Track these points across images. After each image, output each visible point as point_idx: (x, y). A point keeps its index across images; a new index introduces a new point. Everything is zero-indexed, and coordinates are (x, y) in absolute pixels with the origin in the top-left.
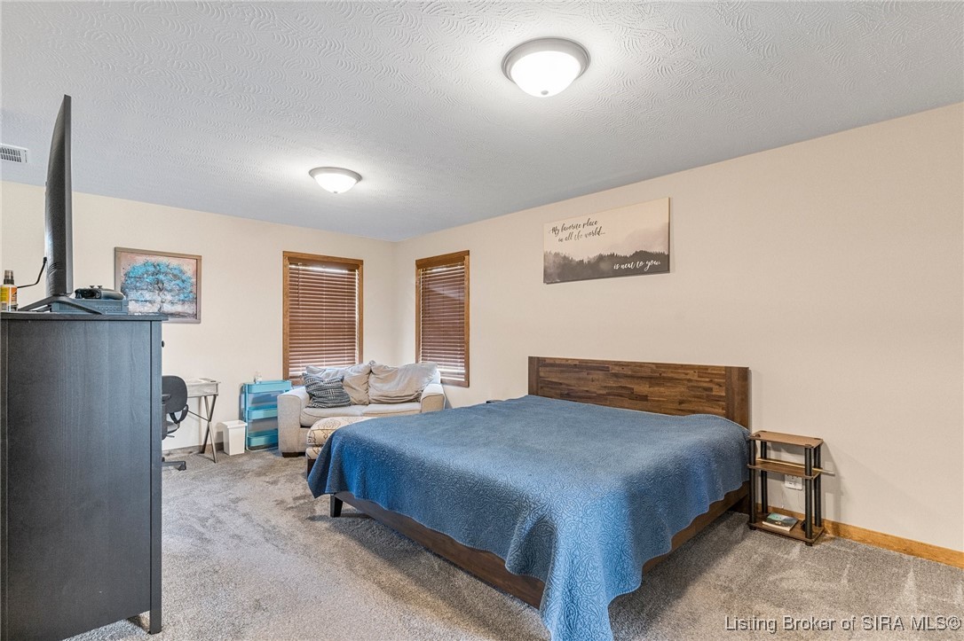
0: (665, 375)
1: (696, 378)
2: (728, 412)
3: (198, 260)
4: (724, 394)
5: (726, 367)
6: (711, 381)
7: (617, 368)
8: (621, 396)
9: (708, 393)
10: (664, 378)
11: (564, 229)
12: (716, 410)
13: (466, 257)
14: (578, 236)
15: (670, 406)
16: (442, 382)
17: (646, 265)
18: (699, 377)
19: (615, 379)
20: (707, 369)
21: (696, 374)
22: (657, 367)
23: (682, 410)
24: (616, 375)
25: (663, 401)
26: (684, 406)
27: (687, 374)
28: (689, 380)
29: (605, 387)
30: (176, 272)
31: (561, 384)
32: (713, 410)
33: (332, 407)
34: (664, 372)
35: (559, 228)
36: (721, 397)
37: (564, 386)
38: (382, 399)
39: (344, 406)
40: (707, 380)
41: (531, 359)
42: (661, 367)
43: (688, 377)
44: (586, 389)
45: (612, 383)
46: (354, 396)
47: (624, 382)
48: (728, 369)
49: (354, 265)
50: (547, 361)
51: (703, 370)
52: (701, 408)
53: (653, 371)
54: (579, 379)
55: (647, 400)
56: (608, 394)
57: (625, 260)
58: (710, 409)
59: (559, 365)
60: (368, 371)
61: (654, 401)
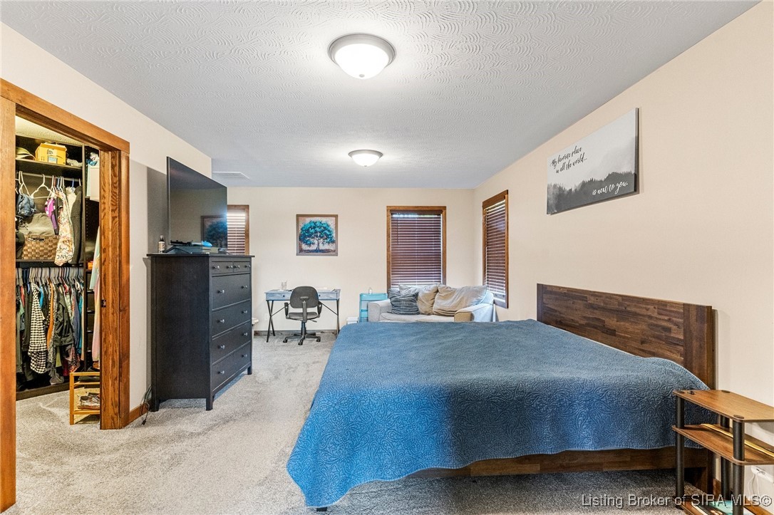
0: (629, 309)
1: (655, 315)
2: (685, 359)
3: (336, 216)
4: (682, 337)
5: (684, 304)
6: (669, 320)
7: (592, 298)
8: (596, 328)
9: (667, 334)
10: (629, 312)
11: (560, 160)
12: (675, 356)
13: (506, 196)
14: (569, 166)
15: (634, 344)
16: (494, 303)
17: (616, 188)
18: (659, 314)
19: (591, 310)
20: (666, 305)
21: (656, 310)
22: (623, 300)
23: (643, 350)
24: (592, 307)
25: (627, 338)
26: (646, 347)
27: (647, 310)
28: (650, 317)
29: (585, 317)
30: (325, 226)
31: (556, 311)
32: (672, 355)
33: (402, 314)
34: (628, 306)
35: (557, 160)
36: (678, 339)
37: (558, 313)
38: (440, 312)
39: (412, 314)
40: (666, 318)
41: (538, 285)
42: (626, 300)
43: (649, 313)
44: (572, 318)
45: (589, 314)
46: (422, 308)
47: (598, 314)
48: (687, 307)
49: (439, 211)
50: (548, 289)
51: (662, 305)
52: (660, 351)
53: (620, 304)
54: (567, 307)
55: (615, 335)
56: (588, 325)
57: (600, 184)
58: (668, 353)
59: (555, 293)
60: (436, 290)
61: (621, 336)
